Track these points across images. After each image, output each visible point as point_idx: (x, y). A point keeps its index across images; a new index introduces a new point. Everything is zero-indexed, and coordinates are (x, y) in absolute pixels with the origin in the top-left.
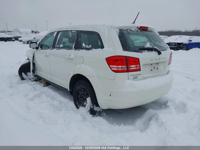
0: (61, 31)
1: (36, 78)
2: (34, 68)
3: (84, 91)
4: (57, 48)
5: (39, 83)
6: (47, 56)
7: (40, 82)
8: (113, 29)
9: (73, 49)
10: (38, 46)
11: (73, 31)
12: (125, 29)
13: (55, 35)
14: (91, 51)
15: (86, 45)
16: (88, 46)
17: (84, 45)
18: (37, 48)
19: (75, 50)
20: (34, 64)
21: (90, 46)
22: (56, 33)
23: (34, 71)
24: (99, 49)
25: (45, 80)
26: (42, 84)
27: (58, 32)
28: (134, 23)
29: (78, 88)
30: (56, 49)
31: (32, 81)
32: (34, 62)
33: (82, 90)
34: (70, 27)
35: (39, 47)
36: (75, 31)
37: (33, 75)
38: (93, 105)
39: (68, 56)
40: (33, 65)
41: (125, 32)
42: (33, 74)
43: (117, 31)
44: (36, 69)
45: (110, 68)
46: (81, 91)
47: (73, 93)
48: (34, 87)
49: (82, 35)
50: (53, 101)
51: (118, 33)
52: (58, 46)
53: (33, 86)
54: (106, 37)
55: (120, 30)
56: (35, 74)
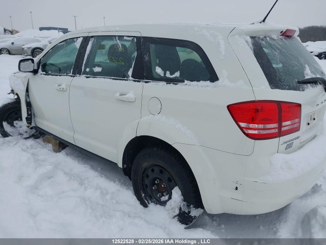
0: (92, 37)
1: (34, 131)
2: (30, 112)
3: (161, 172)
4: (85, 73)
5: (43, 143)
6: (63, 90)
7: (44, 141)
8: (237, 36)
9: (131, 78)
10: (36, 68)
11: (125, 38)
12: (261, 37)
13: (78, 44)
14: (180, 85)
15: (165, 70)
16: (171, 74)
17: (159, 70)
18: (35, 72)
19: (135, 81)
20: (29, 105)
21: (177, 74)
22: (80, 40)
23: (29, 120)
24: (202, 83)
25: (56, 138)
26: (50, 145)
27: (86, 40)
28: (264, 21)
29: (145, 165)
30: (83, 77)
31: (26, 138)
32: (28, 100)
33: (157, 169)
34: (117, 29)
35: (38, 68)
36: (131, 39)
37: (28, 127)
38: (188, 206)
39: (118, 94)
40: (27, 106)
41: (264, 42)
42: (27, 125)
43: (247, 42)
44: (34, 114)
45: (241, 128)
46: (153, 170)
47: (132, 172)
48: (33, 154)
49: (152, 47)
50: (86, 189)
51: (251, 45)
52: (88, 70)
53: (31, 151)
54: (223, 53)
55: (252, 38)
56: (33, 125)
